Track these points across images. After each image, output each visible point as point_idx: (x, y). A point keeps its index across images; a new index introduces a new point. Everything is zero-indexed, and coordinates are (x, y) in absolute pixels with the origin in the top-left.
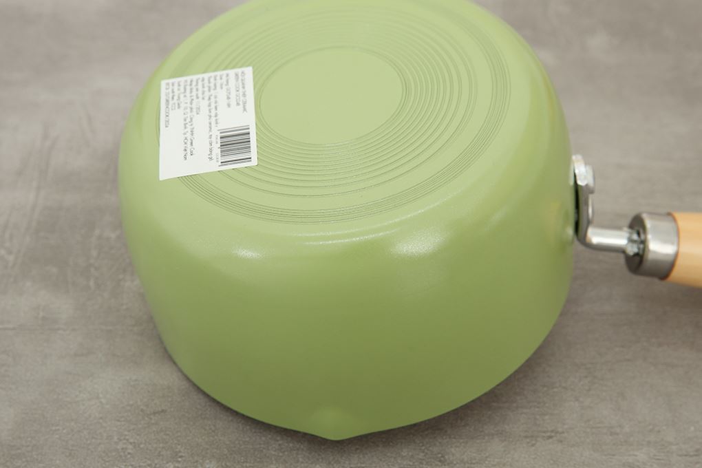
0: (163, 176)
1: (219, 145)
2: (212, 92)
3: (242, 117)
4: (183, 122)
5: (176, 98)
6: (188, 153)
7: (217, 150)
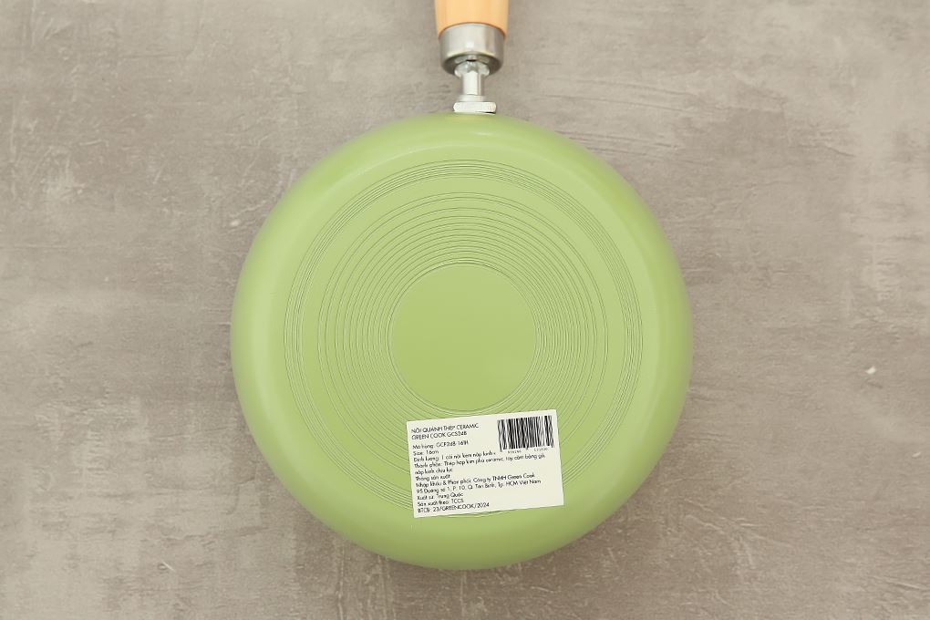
1: (522, 449)
2: (441, 461)
3: (486, 431)
4: (484, 489)
5: (444, 500)
6: (531, 480)
7: (531, 451)
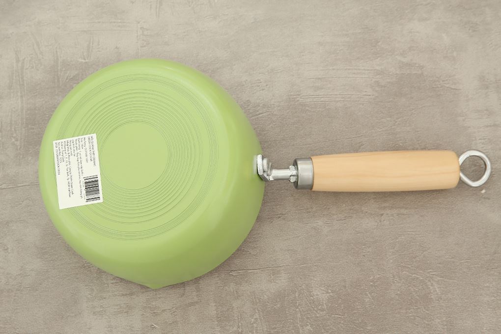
0: (61, 208)
1: (84, 188)
2: (78, 151)
3: (92, 170)
4: (66, 171)
5: (61, 154)
6: (71, 193)
7: (84, 192)
